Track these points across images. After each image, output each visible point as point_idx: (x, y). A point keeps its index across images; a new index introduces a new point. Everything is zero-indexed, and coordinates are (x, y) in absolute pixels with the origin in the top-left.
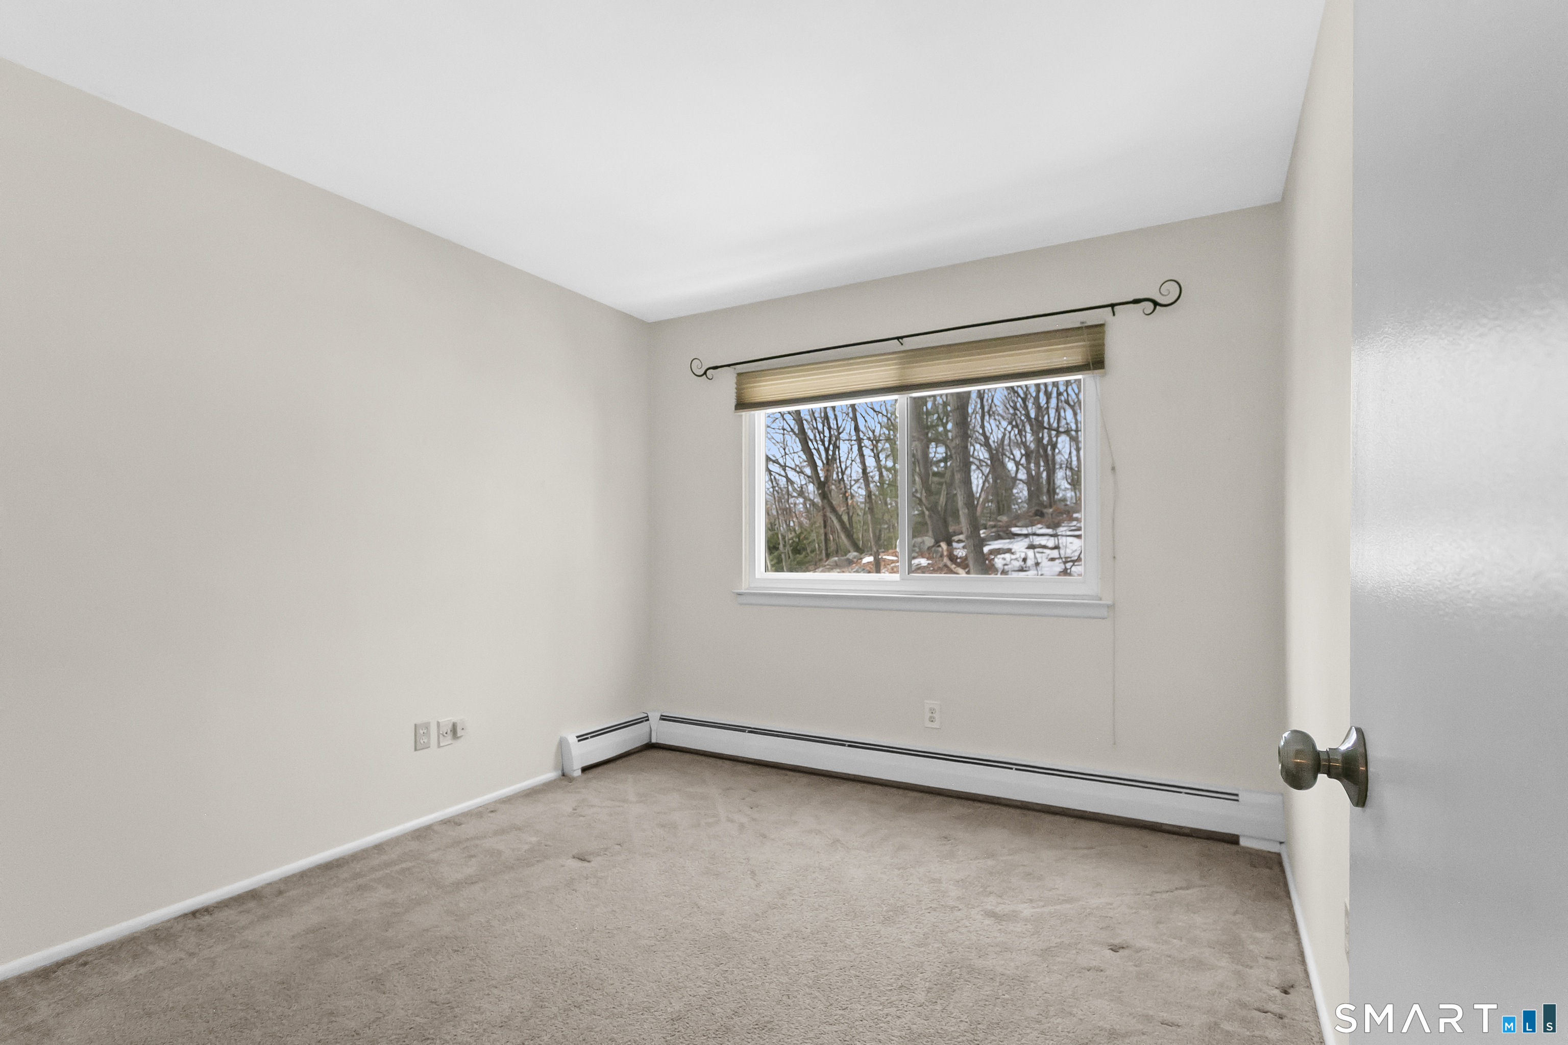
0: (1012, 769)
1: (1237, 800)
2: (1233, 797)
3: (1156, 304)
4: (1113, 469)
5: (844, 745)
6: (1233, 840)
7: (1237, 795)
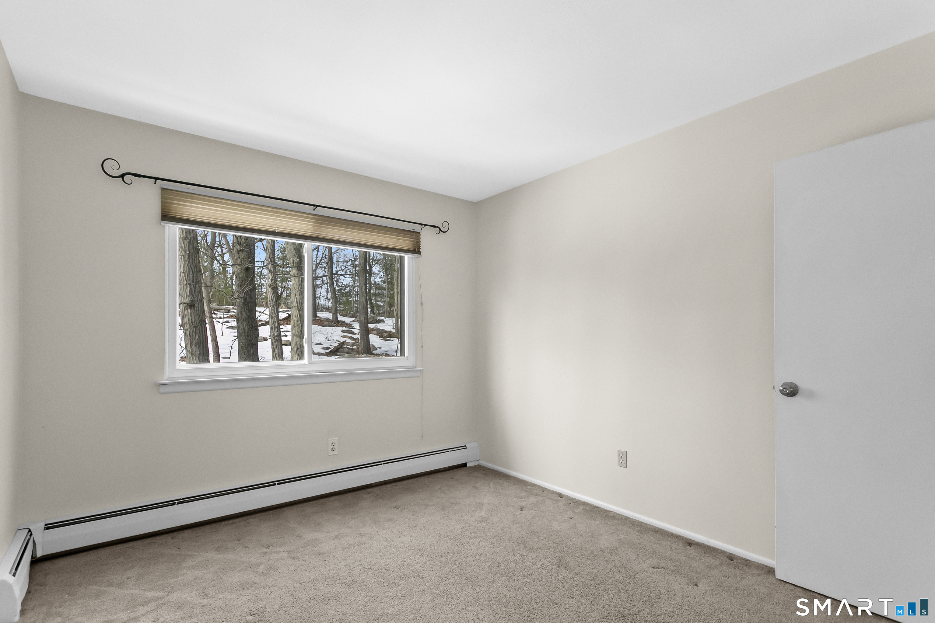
0: (381, 464)
1: (466, 448)
2: (465, 447)
3: (440, 230)
4: (422, 304)
5: (275, 485)
6: (465, 465)
7: (465, 446)
